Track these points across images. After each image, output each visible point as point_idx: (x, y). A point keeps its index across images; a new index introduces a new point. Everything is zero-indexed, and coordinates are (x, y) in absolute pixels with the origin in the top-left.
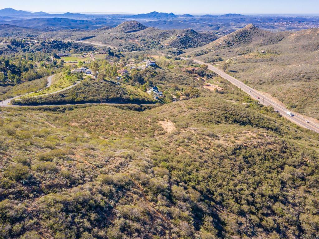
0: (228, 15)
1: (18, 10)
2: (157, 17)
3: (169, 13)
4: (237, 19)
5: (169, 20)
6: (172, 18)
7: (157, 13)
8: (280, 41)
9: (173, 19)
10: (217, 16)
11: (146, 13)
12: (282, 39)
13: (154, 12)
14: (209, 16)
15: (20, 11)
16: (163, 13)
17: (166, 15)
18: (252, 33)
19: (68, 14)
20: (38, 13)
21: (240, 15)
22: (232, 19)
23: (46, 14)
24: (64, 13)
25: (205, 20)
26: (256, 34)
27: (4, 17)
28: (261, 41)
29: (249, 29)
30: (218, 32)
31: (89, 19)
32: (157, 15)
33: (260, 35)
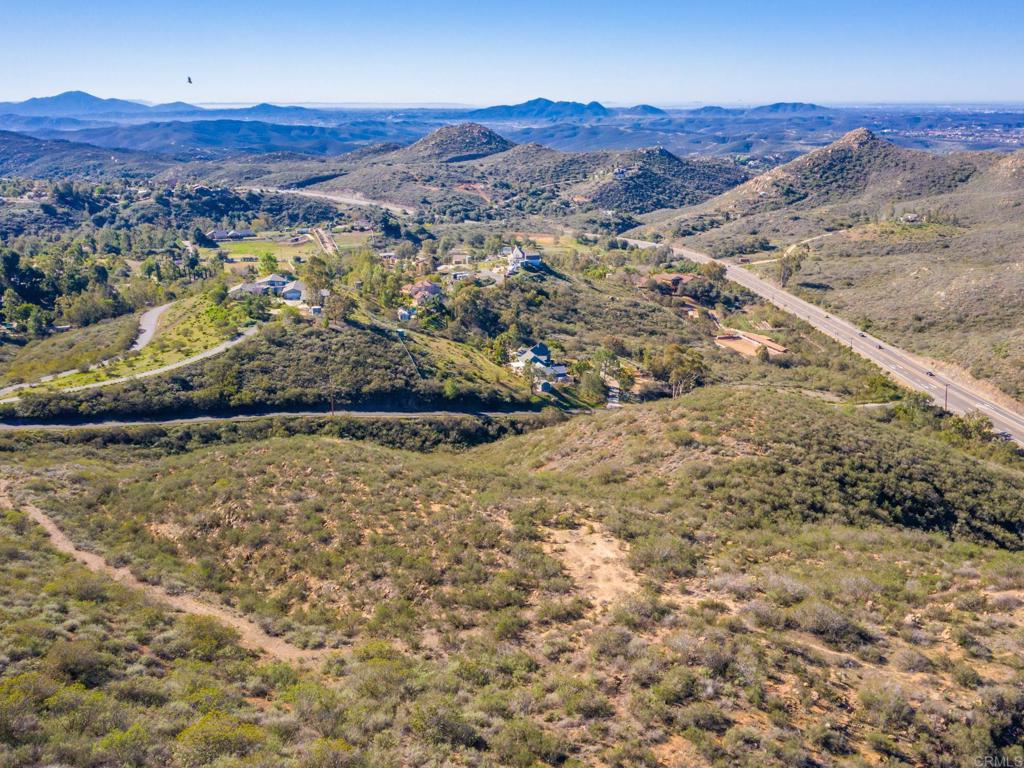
0: (777, 107)
2: (547, 116)
3: (586, 102)
4: (805, 120)
5: (587, 125)
6: (595, 118)
7: (548, 103)
8: (964, 185)
9: (599, 120)
10: (742, 112)
11: (511, 103)
12: (968, 177)
13: (540, 99)
14: (718, 110)
15: (113, 101)
16: (568, 103)
17: (577, 108)
18: (865, 159)
19: (265, 108)
20: (169, 105)
21: (813, 107)
22: (790, 120)
23: (193, 110)
24: (250, 106)
25: (702, 123)
26: (879, 160)
27: (60, 121)
28: (899, 183)
29: (856, 146)
30: (749, 160)
31: (332, 124)
32: (550, 109)
33: (893, 164)
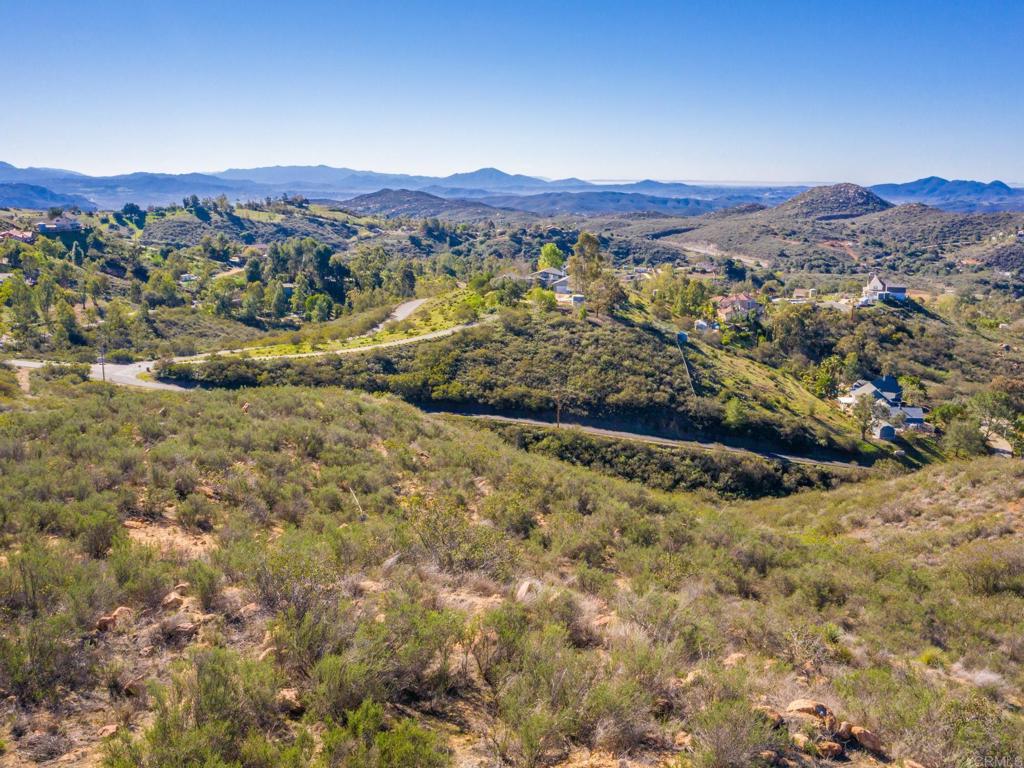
1: (512, 172)
2: (940, 195)
3: (987, 181)
5: (986, 203)
6: (996, 198)
7: (942, 182)
9: (1001, 200)
11: (899, 182)
13: (932, 178)
15: (518, 177)
16: (965, 182)
17: (977, 188)
19: (648, 184)
20: (564, 181)
23: (583, 184)
24: (634, 183)
27: (472, 192)
31: (710, 198)
32: (944, 188)
